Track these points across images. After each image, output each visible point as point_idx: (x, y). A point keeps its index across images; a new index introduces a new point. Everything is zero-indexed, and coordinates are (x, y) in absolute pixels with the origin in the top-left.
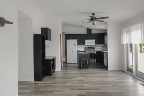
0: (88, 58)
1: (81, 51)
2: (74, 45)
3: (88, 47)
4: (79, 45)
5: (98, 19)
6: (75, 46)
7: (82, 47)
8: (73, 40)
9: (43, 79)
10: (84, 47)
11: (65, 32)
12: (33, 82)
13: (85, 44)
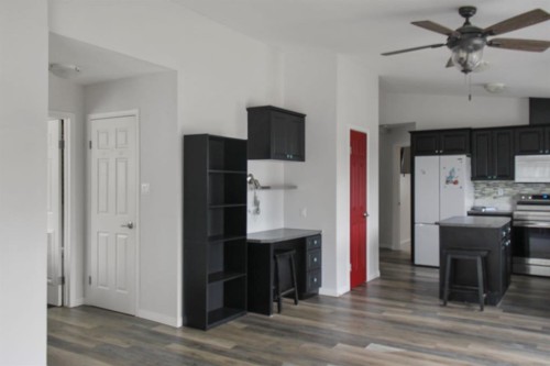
0: (485, 253)
1: (489, 210)
2: (447, 182)
3: (536, 191)
4: (482, 184)
5: (493, 35)
6: (451, 185)
7: (501, 192)
8: (442, 157)
9: (223, 326)
10: (509, 190)
11: (414, 124)
12: (175, 329)
13: (512, 177)
